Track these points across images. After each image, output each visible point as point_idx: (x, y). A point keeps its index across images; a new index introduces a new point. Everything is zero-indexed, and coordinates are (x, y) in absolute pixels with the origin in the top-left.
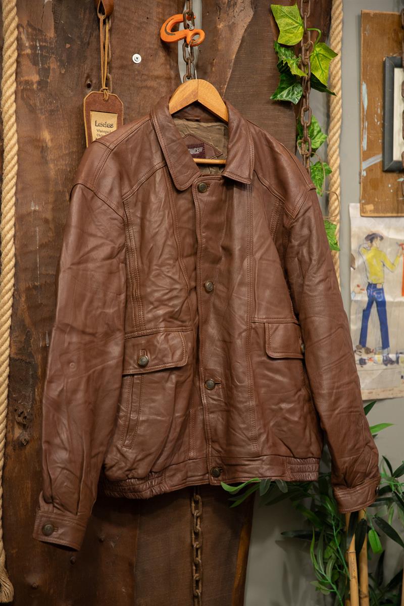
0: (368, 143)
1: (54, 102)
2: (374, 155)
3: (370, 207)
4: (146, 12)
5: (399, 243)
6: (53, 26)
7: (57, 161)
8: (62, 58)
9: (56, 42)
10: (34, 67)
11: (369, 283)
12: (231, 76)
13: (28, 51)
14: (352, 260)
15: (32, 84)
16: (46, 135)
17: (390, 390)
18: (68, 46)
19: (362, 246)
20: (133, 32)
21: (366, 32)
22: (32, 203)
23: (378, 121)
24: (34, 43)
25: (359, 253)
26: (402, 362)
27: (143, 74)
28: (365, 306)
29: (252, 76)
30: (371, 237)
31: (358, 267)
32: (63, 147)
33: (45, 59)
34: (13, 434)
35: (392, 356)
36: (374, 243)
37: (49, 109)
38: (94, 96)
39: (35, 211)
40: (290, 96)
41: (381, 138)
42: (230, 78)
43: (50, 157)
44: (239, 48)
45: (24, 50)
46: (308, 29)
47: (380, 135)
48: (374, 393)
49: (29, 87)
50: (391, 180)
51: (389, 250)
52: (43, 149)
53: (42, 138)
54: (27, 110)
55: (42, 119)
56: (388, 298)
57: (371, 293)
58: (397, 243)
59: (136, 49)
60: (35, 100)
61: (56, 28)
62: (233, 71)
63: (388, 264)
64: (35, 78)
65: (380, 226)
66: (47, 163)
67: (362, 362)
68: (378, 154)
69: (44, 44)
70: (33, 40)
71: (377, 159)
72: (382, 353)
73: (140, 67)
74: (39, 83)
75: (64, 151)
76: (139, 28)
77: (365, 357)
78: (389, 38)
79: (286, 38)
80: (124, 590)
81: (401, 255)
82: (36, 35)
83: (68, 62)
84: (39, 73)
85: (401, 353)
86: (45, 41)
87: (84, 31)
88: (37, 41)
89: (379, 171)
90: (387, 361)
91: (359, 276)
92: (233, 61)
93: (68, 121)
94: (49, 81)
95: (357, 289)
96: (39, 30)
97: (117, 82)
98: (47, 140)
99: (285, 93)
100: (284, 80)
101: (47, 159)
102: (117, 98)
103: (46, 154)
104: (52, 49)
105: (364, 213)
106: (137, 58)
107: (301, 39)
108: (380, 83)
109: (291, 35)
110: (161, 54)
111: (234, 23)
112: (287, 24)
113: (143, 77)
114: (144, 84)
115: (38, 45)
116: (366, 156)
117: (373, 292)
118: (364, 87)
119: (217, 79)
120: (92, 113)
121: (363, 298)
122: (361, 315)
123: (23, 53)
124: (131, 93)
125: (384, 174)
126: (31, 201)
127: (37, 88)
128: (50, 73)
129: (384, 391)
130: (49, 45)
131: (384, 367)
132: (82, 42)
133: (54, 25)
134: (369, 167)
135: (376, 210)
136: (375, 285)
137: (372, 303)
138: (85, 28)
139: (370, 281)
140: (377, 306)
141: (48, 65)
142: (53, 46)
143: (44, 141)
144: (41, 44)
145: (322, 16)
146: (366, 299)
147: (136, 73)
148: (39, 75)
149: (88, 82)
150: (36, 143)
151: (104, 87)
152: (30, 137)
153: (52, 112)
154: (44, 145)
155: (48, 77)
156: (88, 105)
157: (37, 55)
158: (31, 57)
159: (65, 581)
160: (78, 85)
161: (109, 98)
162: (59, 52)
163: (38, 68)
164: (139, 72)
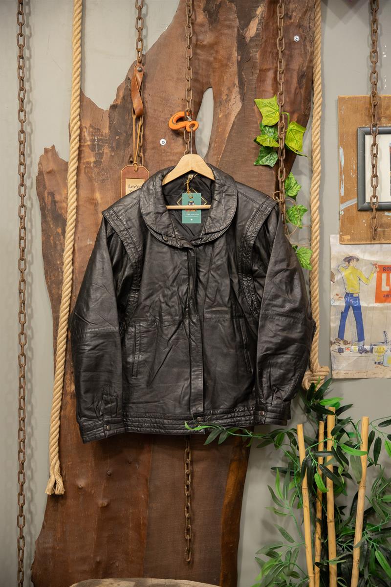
0: (345, 190)
1: (106, 174)
2: (351, 199)
3: (348, 237)
4: (170, 111)
5: (373, 263)
6: (108, 126)
8: (113, 146)
9: (109, 135)
10: (92, 152)
11: (347, 293)
13: (89, 143)
14: (332, 276)
15: (91, 163)
16: (98, 196)
17: (364, 372)
18: (117, 137)
19: (341, 266)
20: (161, 124)
21: (342, 111)
22: (89, 240)
23: (353, 175)
24: (94, 137)
25: (339, 271)
26: (376, 352)
27: (167, 152)
28: (343, 310)
29: (241, 148)
30: (347, 259)
31: (337, 281)
33: (100, 147)
34: (71, 388)
35: (367, 347)
36: (351, 263)
37: (101, 179)
38: (128, 169)
39: (90, 244)
40: (268, 161)
41: (356, 186)
42: (224, 150)
44: (231, 130)
45: (86, 143)
46: (282, 113)
47: (356, 184)
48: (349, 374)
49: (88, 165)
50: (365, 217)
51: (364, 268)
52: (96, 205)
54: (87, 180)
55: (96, 185)
56: (363, 304)
57: (349, 300)
58: (371, 263)
59: (163, 136)
60: (92, 173)
61: (110, 127)
62: (227, 145)
63: (363, 279)
64: (93, 159)
65: (356, 251)
66: (97, 214)
67: (340, 351)
68: (353, 198)
69: (101, 137)
70: (93, 135)
71: (353, 202)
72: (358, 345)
73: (166, 147)
74: (95, 163)
75: (110, 204)
76: (164, 122)
77: (343, 346)
78: (362, 114)
79: (268, 121)
80: (143, 497)
81: (374, 272)
82: (96, 132)
83: (116, 148)
84: (95, 156)
85: (375, 345)
86: (102, 136)
87: (128, 127)
88: (96, 136)
89: (355, 211)
90: (362, 351)
91: (338, 287)
92: (226, 138)
93: (114, 185)
94: (102, 160)
95: (337, 297)
96: (98, 129)
97: (151, 158)
98: (98, 199)
99: (264, 159)
100: (262, 151)
101: (98, 211)
102: (145, 169)
103: (97, 208)
104: (106, 140)
105: (342, 241)
106: (163, 142)
107: (278, 120)
108: (355, 146)
109: (271, 119)
111: (228, 113)
112: (267, 112)
113: (167, 154)
114: (168, 158)
115: (96, 138)
116: (343, 200)
117: (350, 299)
118: (341, 150)
120: (127, 180)
121: (342, 303)
122: (340, 316)
123: (85, 144)
124: (160, 165)
125: (359, 213)
126: (88, 238)
127: (94, 165)
128: (103, 156)
129: (359, 373)
130: (104, 138)
131: (360, 355)
132: (127, 135)
134: (346, 208)
135: (352, 239)
136: (352, 295)
137: (349, 307)
139: (347, 291)
140: (353, 310)
141: (103, 150)
142: (107, 138)
143: (96, 199)
144: (99, 137)
145: (302, 103)
146: (344, 304)
148: (96, 158)
149: (131, 160)
150: (92, 201)
151: (135, 162)
152: (89, 197)
153: (103, 181)
154: (96, 202)
155: (102, 158)
156: (124, 174)
157: (95, 145)
158: (90, 146)
159: (103, 487)
160: (123, 162)
161: (138, 169)
162: (111, 142)
163: (95, 153)
164: (164, 150)
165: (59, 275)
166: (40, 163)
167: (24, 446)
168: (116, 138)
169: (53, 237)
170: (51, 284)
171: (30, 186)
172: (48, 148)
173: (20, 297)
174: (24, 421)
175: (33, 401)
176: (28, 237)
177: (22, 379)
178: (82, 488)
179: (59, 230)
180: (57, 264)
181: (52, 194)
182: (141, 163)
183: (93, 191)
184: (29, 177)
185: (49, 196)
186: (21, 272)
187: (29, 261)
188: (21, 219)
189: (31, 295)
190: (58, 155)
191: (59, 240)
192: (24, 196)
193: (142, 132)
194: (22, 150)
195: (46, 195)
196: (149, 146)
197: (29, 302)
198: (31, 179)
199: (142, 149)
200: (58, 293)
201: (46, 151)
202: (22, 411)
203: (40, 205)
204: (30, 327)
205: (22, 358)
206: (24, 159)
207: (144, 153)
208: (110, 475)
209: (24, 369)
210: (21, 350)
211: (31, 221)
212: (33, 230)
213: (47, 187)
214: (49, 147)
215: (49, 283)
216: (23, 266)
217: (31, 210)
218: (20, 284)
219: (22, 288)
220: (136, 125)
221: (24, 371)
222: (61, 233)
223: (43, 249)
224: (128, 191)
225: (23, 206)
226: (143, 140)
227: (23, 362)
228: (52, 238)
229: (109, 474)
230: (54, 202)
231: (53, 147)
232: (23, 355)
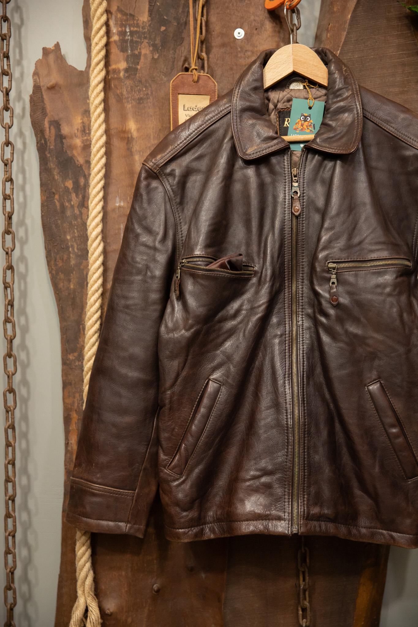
1: (144, 89)
6: (147, 9)
7: (143, 152)
8: (156, 42)
9: (150, 25)
10: (122, 53)
12: (345, 39)
13: (117, 38)
15: (119, 71)
16: (132, 126)
18: (163, 28)
20: (235, 4)
22: (118, 199)
24: (124, 28)
27: (246, 51)
29: (373, 36)
32: (152, 137)
33: (134, 44)
37: (137, 97)
38: (182, 78)
39: (120, 207)
42: (344, 42)
43: (136, 147)
44: (356, 5)
45: (113, 37)
49: (116, 76)
52: (128, 140)
53: (127, 129)
55: (128, 108)
59: (239, 24)
60: (121, 89)
61: (151, 12)
62: (348, 33)
64: (122, 65)
66: (132, 155)
69: (135, 29)
70: (122, 25)
73: (244, 42)
74: (127, 70)
75: (152, 140)
82: (127, 20)
83: (162, 46)
84: (127, 60)
86: (138, 26)
87: (180, 11)
88: (128, 26)
92: (348, 21)
93: (159, 108)
94: (139, 67)
96: (131, 15)
97: (218, 62)
98: (132, 131)
101: (132, 150)
102: (210, 78)
103: (131, 146)
104: (144, 33)
106: (239, 34)
110: (269, 26)
113: (246, 54)
114: (248, 61)
119: (331, 46)
120: (180, 97)
123: (112, 39)
124: (233, 74)
126: (116, 197)
127: (124, 75)
128: (140, 59)
130: (141, 30)
132: (178, 23)
133: (149, 8)
138: (181, 7)
141: (139, 50)
142: (146, 30)
143: (129, 131)
144: (132, 29)
147: (239, 49)
148: (127, 63)
149: (186, 65)
150: (122, 135)
151: (193, 67)
152: (117, 129)
153: (140, 101)
154: (130, 136)
155: (138, 63)
156: (175, 88)
157: (126, 41)
158: (119, 44)
159: (146, 611)
160: (172, 70)
161: (199, 78)
162: (153, 36)
163: (126, 55)
164: (241, 48)
165: (69, 258)
166: (36, 74)
167: (14, 542)
168: (162, 30)
169: (60, 196)
170: (57, 274)
171: (21, 114)
172: (48, 47)
173: (6, 296)
174: (13, 501)
175: (31, 468)
176: (18, 197)
177: (10, 431)
178: (112, 614)
179: (69, 184)
180: (67, 240)
181: (56, 124)
182: (204, 71)
183: (124, 118)
184: (19, 97)
185: (52, 127)
186: (7, 253)
187: (22, 238)
188: (6, 165)
189: (24, 295)
190: (66, 61)
191: (70, 201)
192: (10, 127)
193: (205, 16)
194: (5, 50)
195: (46, 124)
196: (216, 42)
197: (22, 305)
198: (21, 102)
199: (204, 46)
200: (68, 288)
201: (46, 51)
202: (10, 485)
203: (37, 143)
204: (23, 346)
205: (10, 396)
206: (9, 66)
207: (208, 53)
208: (158, 591)
209: (13, 414)
210: (9, 382)
211: (23, 172)
212: (28, 187)
213: (48, 111)
214: (50, 45)
215: (54, 272)
216: (9, 244)
217: (23, 152)
218: (5, 273)
219: (8, 280)
220: (194, 6)
221: (13, 418)
222: (73, 188)
223: (42, 216)
224: (183, 117)
225: (8, 143)
226: (207, 31)
227: (11, 403)
228: (57, 197)
229: (156, 589)
230: (60, 137)
231: (57, 46)
232: (11, 390)
